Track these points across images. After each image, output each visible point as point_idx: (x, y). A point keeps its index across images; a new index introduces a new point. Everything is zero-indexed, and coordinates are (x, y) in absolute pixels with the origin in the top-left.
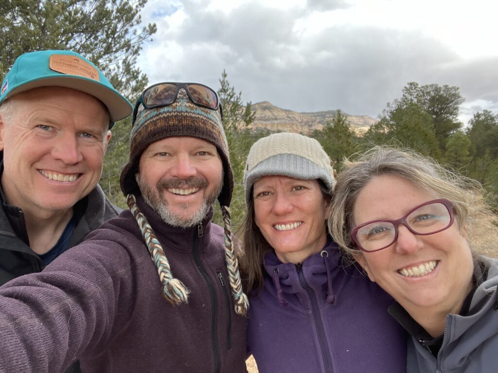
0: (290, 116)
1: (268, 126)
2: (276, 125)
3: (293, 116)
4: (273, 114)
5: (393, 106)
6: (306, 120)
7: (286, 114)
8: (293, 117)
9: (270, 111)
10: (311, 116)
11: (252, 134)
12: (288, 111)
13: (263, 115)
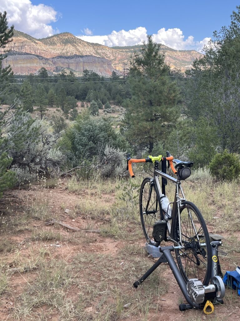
0: (100, 51)
1: (71, 65)
2: (81, 64)
3: (104, 51)
4: (77, 50)
5: (221, 35)
6: (119, 56)
7: (94, 49)
8: (104, 53)
9: (73, 46)
10: (127, 52)
11: (50, 77)
12: (97, 44)
13: (64, 51)
